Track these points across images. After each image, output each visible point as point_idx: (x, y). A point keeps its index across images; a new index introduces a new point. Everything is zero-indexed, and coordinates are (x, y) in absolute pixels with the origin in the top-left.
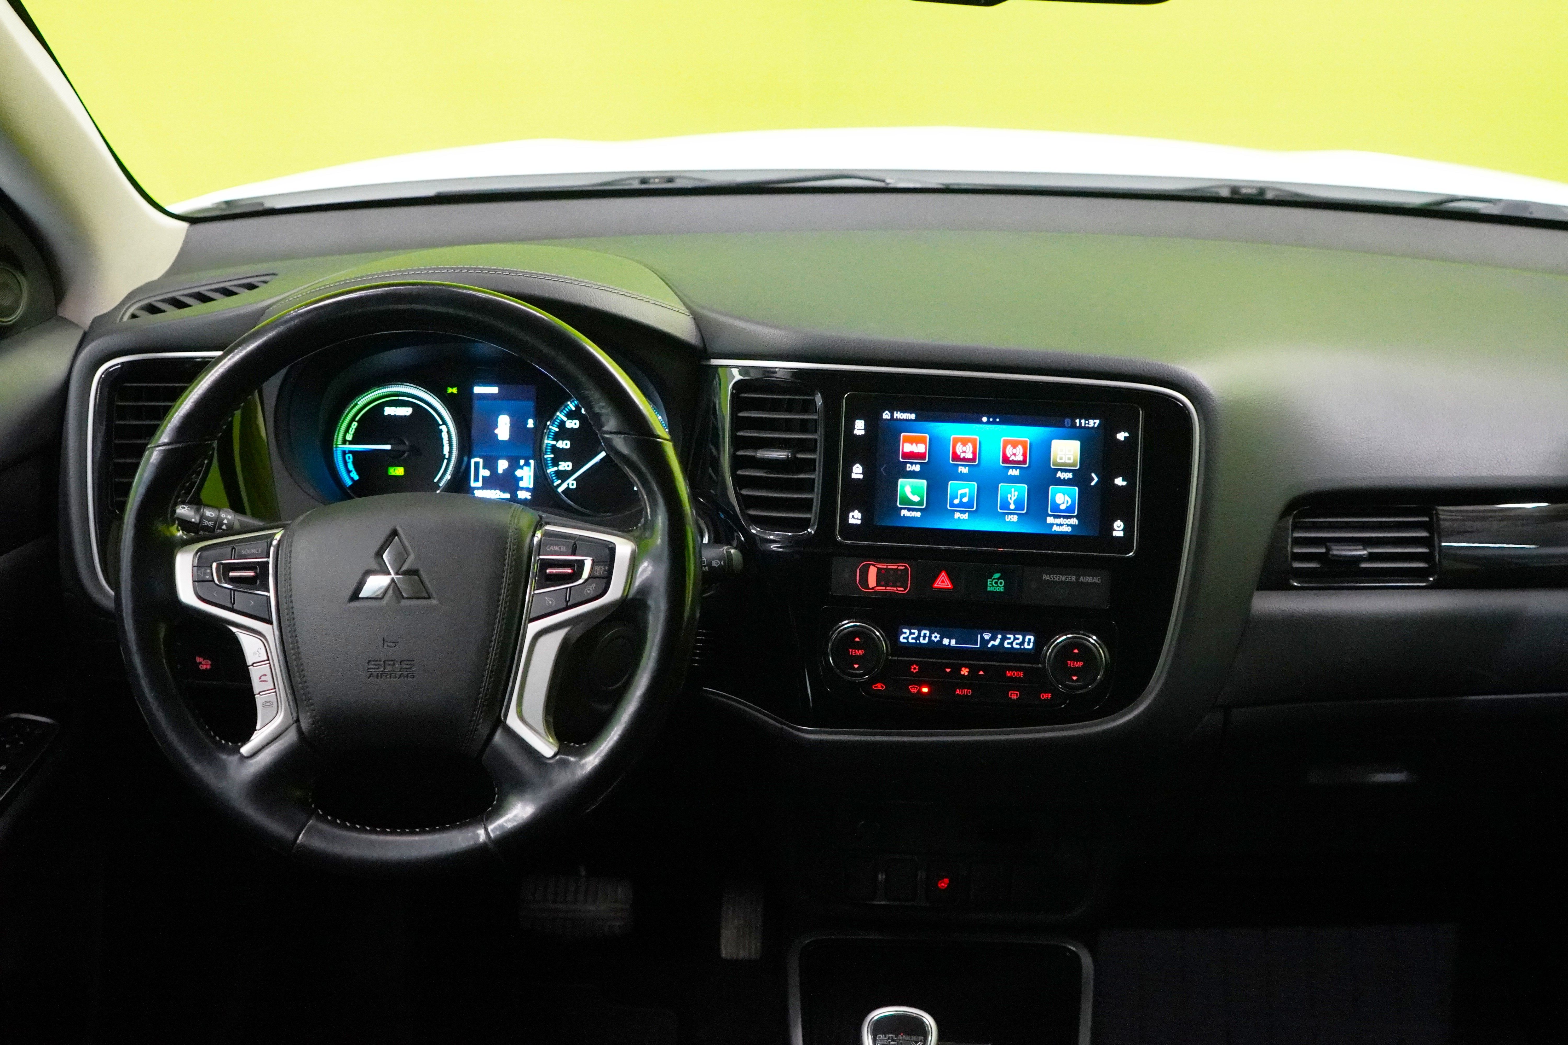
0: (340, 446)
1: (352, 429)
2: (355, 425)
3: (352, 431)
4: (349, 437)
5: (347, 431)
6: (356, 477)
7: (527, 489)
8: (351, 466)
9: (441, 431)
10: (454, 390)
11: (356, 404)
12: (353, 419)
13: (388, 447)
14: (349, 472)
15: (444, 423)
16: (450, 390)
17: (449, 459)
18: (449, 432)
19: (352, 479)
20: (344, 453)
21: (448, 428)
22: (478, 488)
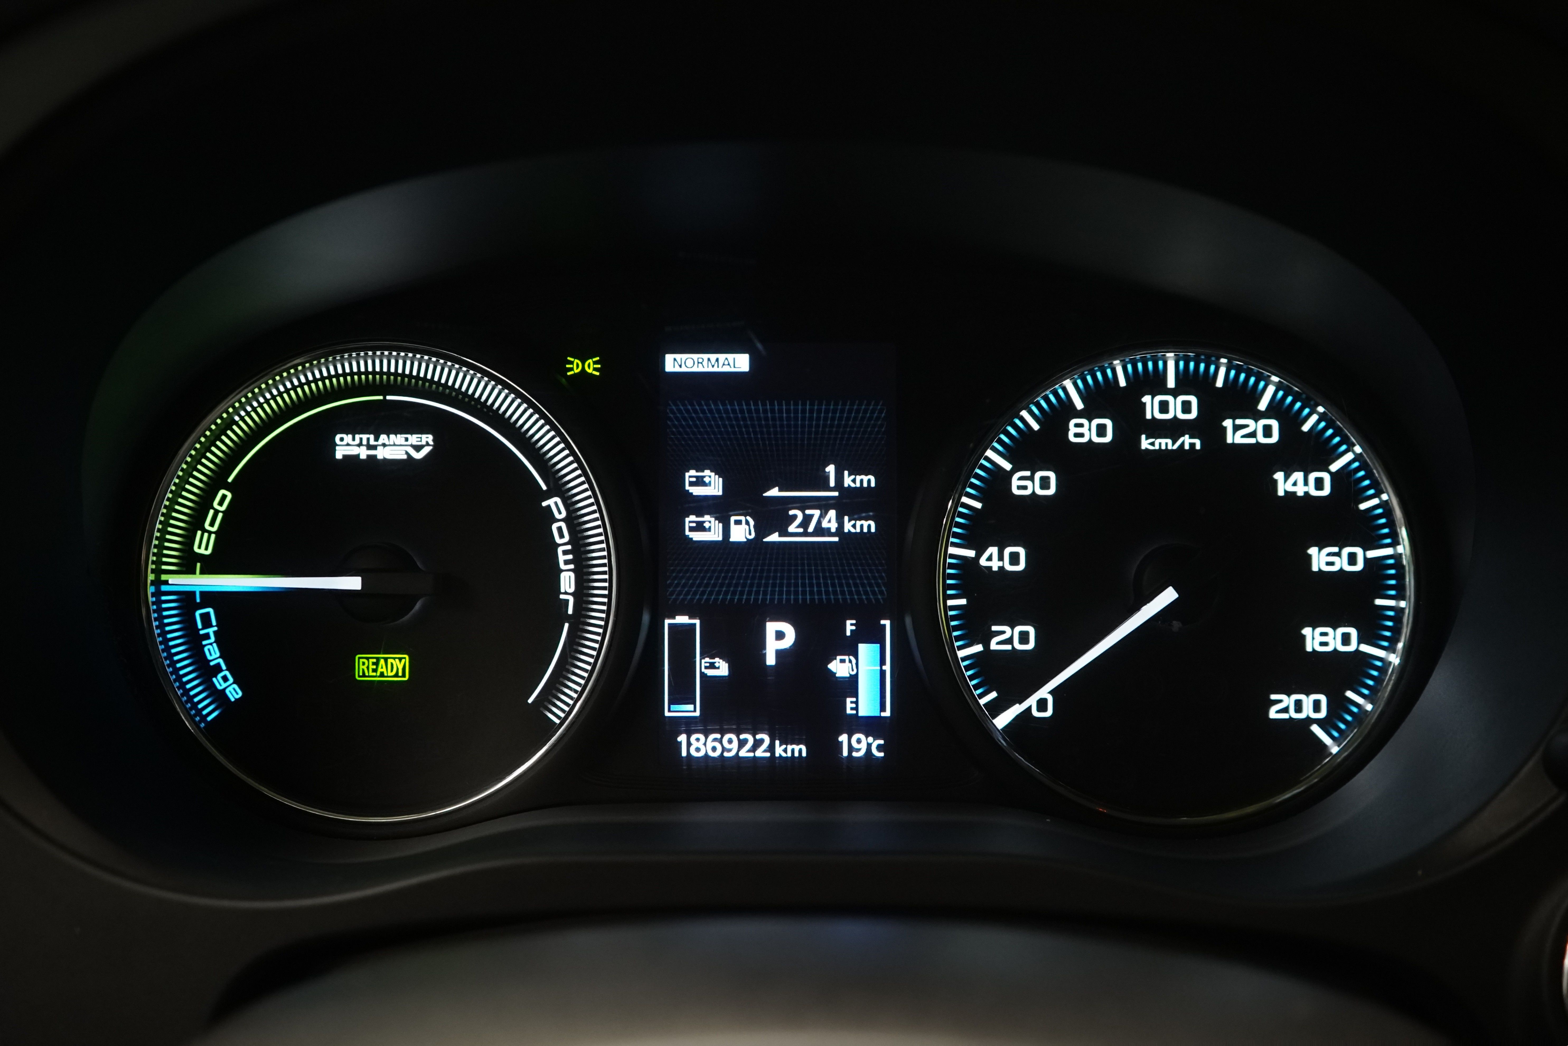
0: (172, 579)
1: (217, 512)
2: (223, 500)
3: (212, 524)
4: (204, 546)
5: (196, 522)
6: (234, 692)
7: (870, 726)
8: (213, 653)
9: (548, 516)
10: (591, 367)
11: (229, 424)
12: (217, 481)
13: (353, 583)
14: (207, 672)
15: (558, 487)
16: (575, 366)
17: (579, 622)
18: (573, 521)
19: (219, 697)
20: (187, 601)
21: (569, 503)
22: (689, 726)
